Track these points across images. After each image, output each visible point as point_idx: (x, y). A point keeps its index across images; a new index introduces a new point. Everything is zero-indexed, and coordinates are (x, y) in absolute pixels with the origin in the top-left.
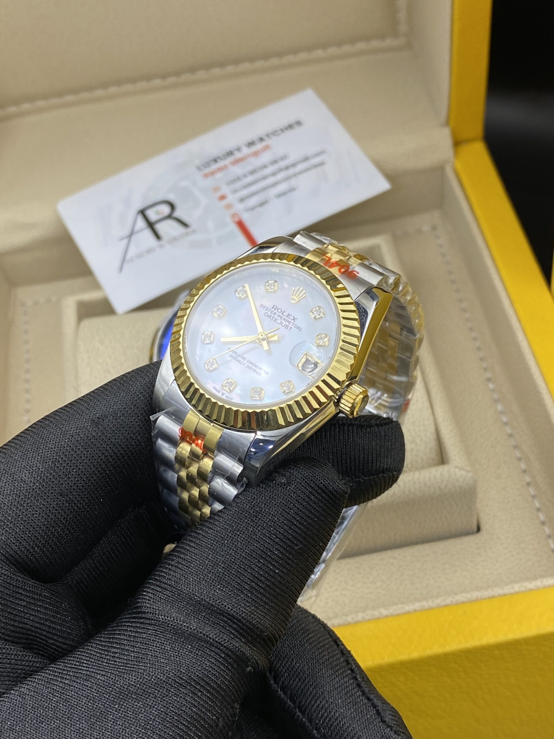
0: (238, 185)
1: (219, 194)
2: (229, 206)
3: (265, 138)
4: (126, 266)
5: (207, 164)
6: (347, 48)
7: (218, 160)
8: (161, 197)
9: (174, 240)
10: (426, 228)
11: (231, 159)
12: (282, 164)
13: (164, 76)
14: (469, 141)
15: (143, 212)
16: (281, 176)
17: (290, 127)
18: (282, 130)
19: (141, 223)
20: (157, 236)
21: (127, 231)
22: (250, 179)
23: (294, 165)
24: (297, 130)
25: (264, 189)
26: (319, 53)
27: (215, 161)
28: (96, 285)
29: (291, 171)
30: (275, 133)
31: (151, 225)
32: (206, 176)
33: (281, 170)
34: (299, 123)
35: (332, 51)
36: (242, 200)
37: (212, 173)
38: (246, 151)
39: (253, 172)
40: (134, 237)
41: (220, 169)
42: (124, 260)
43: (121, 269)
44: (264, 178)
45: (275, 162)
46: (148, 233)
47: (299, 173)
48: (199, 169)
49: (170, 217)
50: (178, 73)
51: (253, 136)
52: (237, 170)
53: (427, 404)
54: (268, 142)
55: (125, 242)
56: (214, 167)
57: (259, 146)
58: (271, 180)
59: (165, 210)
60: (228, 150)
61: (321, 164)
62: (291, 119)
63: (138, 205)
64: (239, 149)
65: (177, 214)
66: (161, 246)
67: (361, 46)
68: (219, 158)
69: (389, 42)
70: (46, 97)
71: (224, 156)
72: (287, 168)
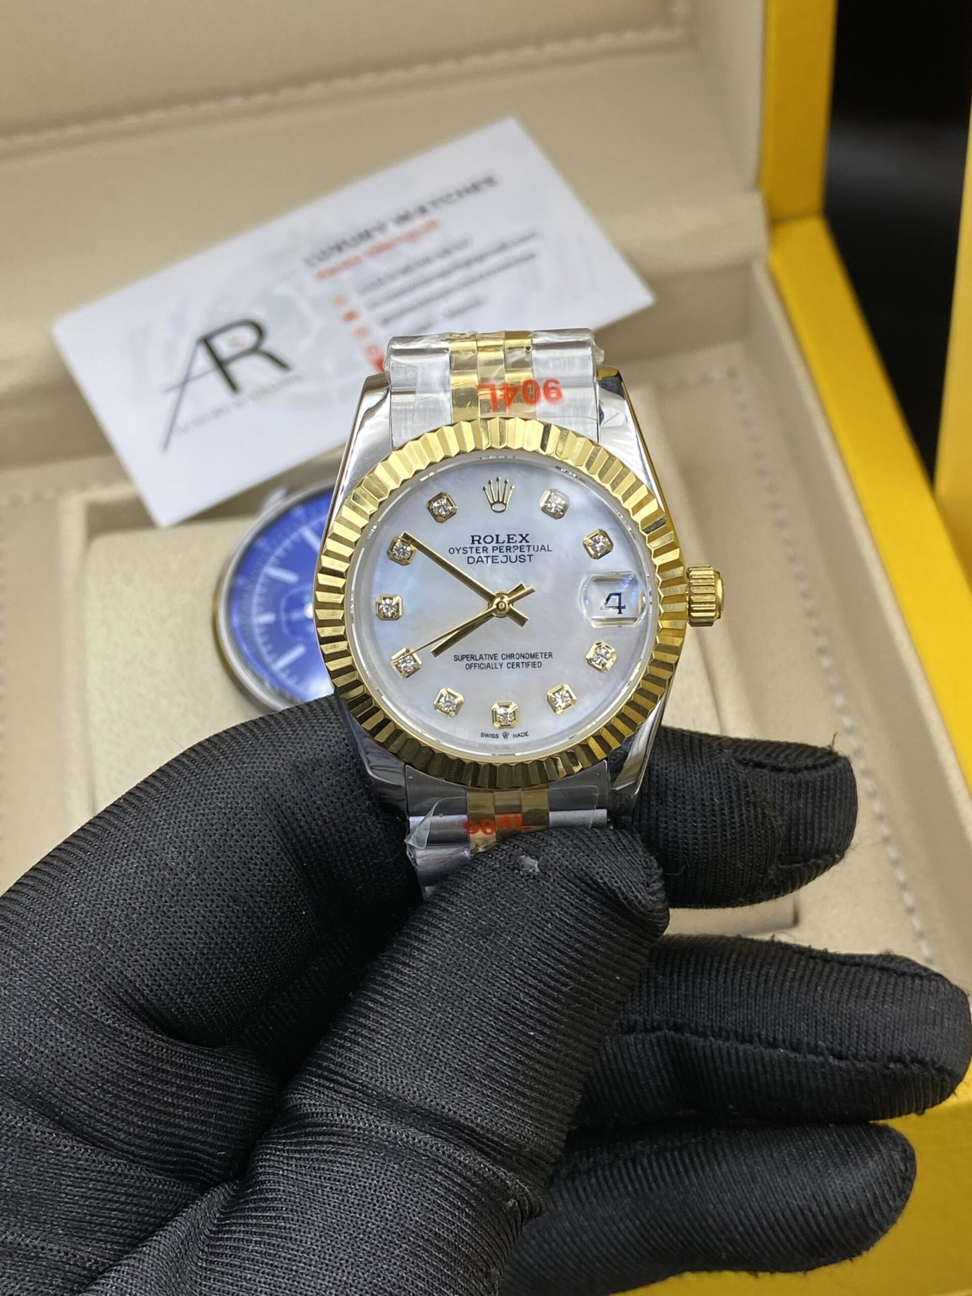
0: (380, 293)
1: (346, 309)
2: (362, 332)
3: (429, 207)
4: (175, 440)
5: (323, 255)
6: (578, 45)
7: (344, 247)
8: (238, 315)
9: (263, 393)
10: (717, 374)
11: (365, 246)
12: (460, 256)
13: (248, 91)
14: (797, 217)
15: (206, 342)
16: (457, 277)
17: (475, 188)
18: (460, 194)
19: (203, 361)
20: (233, 386)
21: (176, 376)
22: (401, 282)
23: (480, 258)
24: (487, 195)
25: (427, 301)
26: (528, 53)
27: (339, 247)
28: (120, 473)
29: (477, 269)
30: (446, 199)
31: (221, 365)
32: (322, 276)
33: (456, 267)
34: (490, 181)
35: (551, 49)
36: (386, 321)
37: (334, 271)
38: (394, 231)
39: (406, 270)
40: (191, 387)
41: (347, 265)
42: (171, 429)
43: (166, 445)
44: (427, 281)
45: (446, 252)
46: (215, 380)
47: (490, 273)
48: (309, 262)
49: (255, 350)
50: (273, 87)
51: (408, 203)
52: (377, 266)
53: (708, 700)
54: (435, 215)
55: (173, 396)
56: (337, 259)
57: (417, 223)
58: (438, 285)
59: (247, 337)
60: (362, 230)
61: (529, 257)
62: (476, 173)
63: (199, 328)
64: (381, 228)
65: (269, 344)
66: (239, 405)
67: (603, 40)
68: (344, 243)
69: (655, 35)
70: (33, 127)
71: (353, 239)
72: (468, 263)
